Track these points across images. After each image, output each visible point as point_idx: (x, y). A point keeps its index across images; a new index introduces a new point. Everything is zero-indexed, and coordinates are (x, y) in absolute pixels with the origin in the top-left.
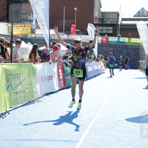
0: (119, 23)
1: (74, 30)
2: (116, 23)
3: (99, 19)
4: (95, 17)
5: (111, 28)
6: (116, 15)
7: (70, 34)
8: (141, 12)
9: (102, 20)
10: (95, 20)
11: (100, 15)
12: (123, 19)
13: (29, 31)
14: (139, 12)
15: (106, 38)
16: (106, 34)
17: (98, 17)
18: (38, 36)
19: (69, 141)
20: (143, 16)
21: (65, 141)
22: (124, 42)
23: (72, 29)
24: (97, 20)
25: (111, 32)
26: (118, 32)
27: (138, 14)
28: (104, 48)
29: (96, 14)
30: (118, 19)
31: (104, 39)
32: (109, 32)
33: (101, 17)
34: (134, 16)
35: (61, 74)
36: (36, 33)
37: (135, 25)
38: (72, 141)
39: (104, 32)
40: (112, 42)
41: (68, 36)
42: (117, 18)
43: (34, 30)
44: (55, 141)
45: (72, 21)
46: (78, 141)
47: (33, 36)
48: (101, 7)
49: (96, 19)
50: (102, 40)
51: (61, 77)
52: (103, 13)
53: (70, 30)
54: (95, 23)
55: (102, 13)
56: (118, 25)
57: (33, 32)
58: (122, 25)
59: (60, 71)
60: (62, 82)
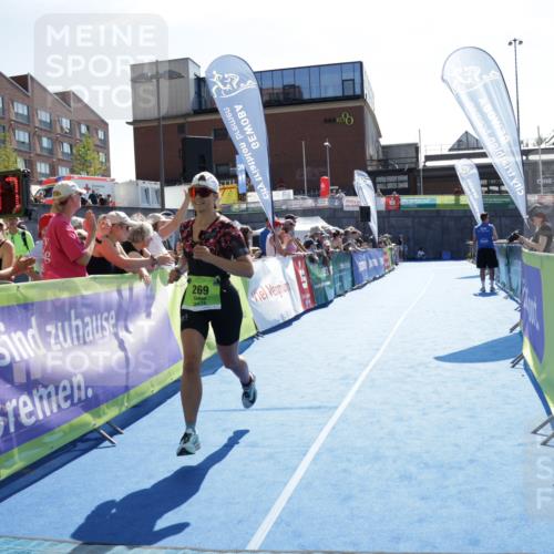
0: (421, 165)
1: (327, 186)
2: (413, 166)
3: (379, 161)
4: (368, 158)
5: (406, 178)
6: (414, 150)
7: (319, 195)
8: (464, 139)
9: (384, 161)
10: (368, 163)
11: (380, 153)
12: (428, 158)
13: (234, 196)
14: (459, 141)
15: (395, 198)
16: (393, 190)
17: (375, 157)
18: (252, 206)
19: (320, 407)
20: (468, 149)
21: (310, 408)
22: (434, 205)
23: (323, 186)
24: (374, 163)
25: (406, 185)
26: (421, 184)
27: (459, 145)
28: (393, 221)
29: (371, 151)
30: (417, 158)
31: (392, 202)
32: (401, 186)
33: (381, 157)
34: (450, 150)
35: (304, 279)
36: (249, 200)
37: (452, 168)
38: (325, 407)
39: (390, 186)
40: (408, 206)
41: (316, 201)
42: (414, 155)
43: (244, 195)
44: (291, 409)
45: (322, 169)
46: (336, 408)
47: (244, 206)
48: (380, 136)
49: (372, 160)
50: (387, 204)
51: (305, 286)
52: (386, 148)
53: (319, 188)
54: (369, 169)
55: (384, 148)
56: (419, 171)
57: (242, 197)
58: (426, 169)
59: (302, 272)
60: (308, 296)
